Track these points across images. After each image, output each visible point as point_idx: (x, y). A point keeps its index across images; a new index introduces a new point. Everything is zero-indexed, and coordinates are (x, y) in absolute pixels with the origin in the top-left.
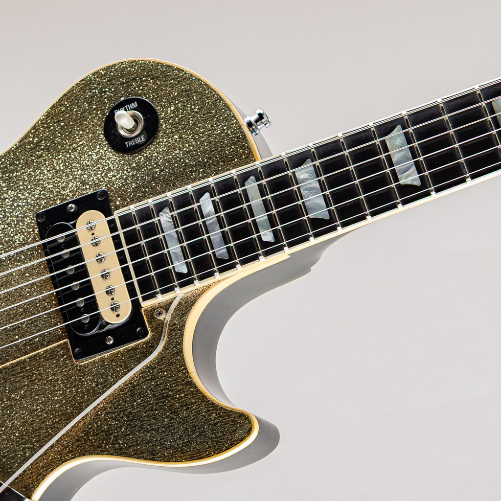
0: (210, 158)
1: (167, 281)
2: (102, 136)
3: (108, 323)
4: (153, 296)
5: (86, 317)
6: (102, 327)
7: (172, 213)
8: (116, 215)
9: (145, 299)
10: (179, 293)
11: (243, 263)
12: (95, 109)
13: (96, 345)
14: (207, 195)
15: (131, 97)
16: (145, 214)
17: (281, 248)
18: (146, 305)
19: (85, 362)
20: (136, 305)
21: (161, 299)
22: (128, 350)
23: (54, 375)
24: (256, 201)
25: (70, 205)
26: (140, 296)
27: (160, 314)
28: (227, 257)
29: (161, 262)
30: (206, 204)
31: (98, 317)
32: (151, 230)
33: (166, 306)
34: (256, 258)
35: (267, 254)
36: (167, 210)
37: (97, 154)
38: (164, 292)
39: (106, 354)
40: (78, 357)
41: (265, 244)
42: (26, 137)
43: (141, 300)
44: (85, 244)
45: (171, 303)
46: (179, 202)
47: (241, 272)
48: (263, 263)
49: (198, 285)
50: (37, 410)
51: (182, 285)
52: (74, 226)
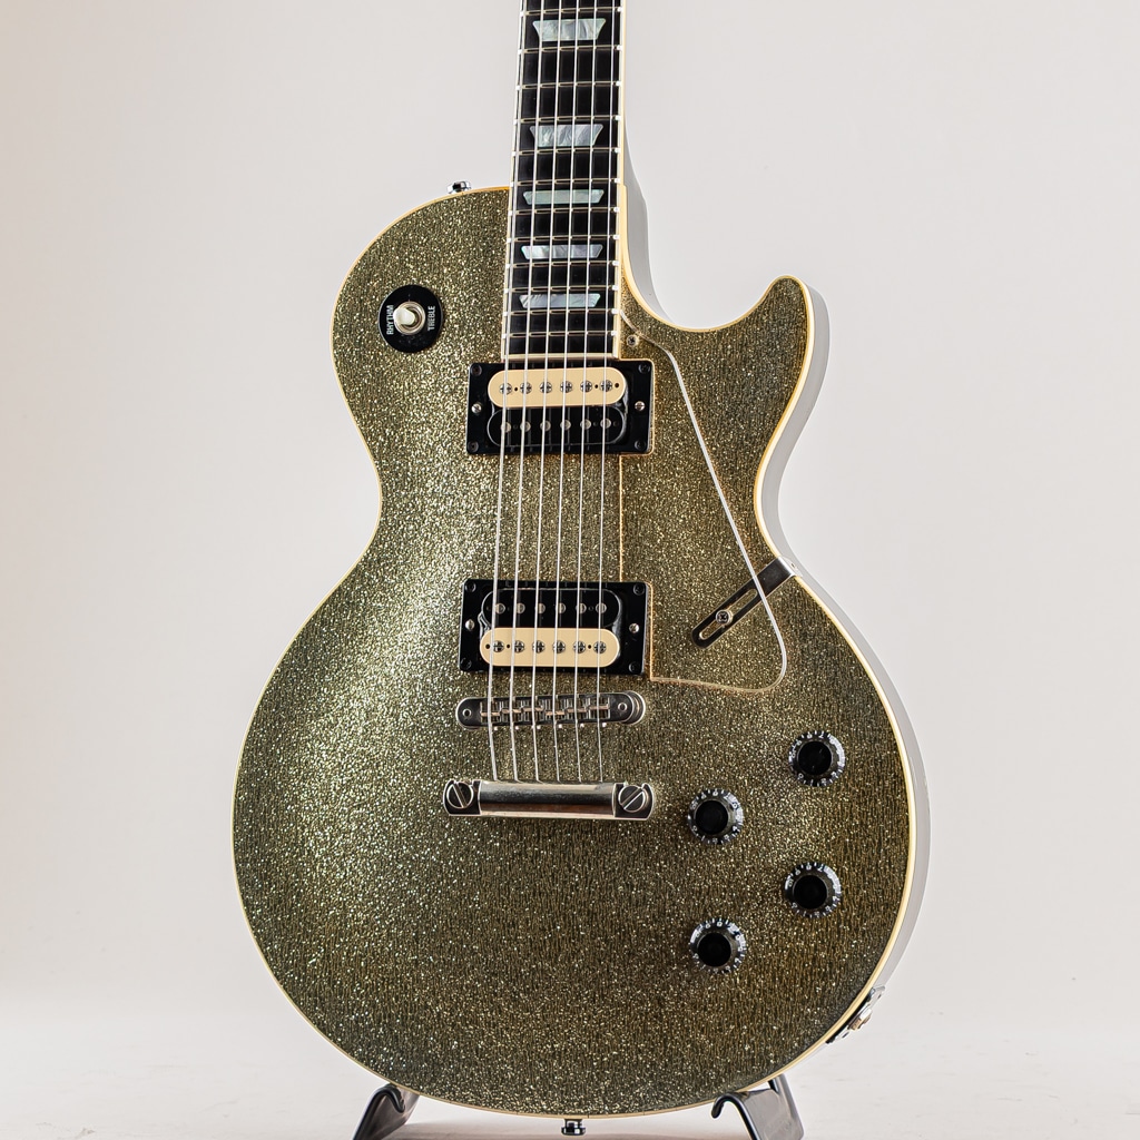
0: (485, 239)
1: (600, 320)
2: (409, 358)
3: (621, 401)
4: (611, 339)
5: (605, 423)
6: (623, 408)
7: (529, 293)
8: (506, 357)
9: (610, 350)
10: (618, 311)
11: (613, 230)
12: (375, 358)
13: (639, 422)
14: (524, 249)
15: (379, 311)
16: (518, 323)
17: (614, 187)
18: (617, 353)
19: (652, 445)
20: (613, 363)
21: (617, 333)
22: (659, 391)
23: (654, 484)
24: (553, 197)
25: (473, 409)
26: (605, 355)
27: (633, 340)
28: (600, 247)
29: (577, 319)
30: (534, 252)
31: (610, 409)
32: (539, 321)
33: (628, 331)
34: (614, 216)
35: (614, 203)
36: (523, 298)
37: (426, 367)
38: (611, 327)
39: (653, 418)
40: (643, 449)
41: (603, 201)
42: (372, 450)
43: (610, 355)
44: (524, 401)
45: (626, 325)
46: (519, 282)
47: (621, 237)
48: (621, 209)
49: (617, 287)
50: (684, 519)
51: (612, 305)
52: (499, 409)
